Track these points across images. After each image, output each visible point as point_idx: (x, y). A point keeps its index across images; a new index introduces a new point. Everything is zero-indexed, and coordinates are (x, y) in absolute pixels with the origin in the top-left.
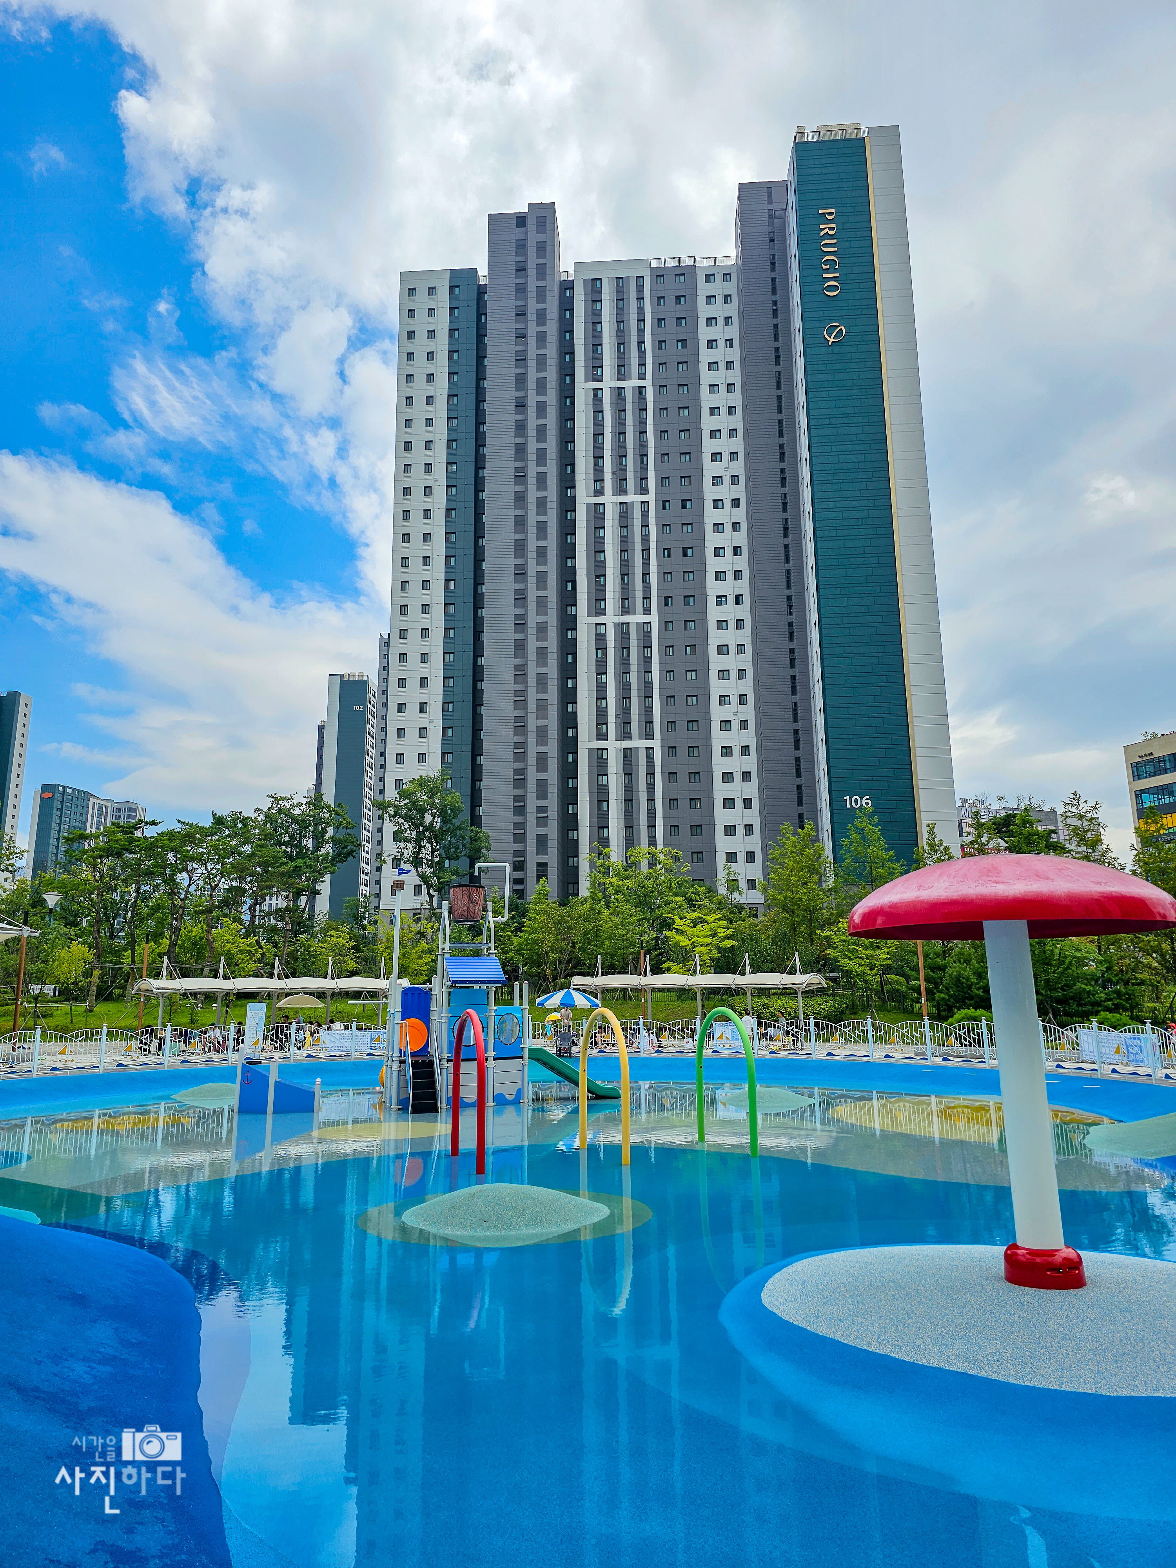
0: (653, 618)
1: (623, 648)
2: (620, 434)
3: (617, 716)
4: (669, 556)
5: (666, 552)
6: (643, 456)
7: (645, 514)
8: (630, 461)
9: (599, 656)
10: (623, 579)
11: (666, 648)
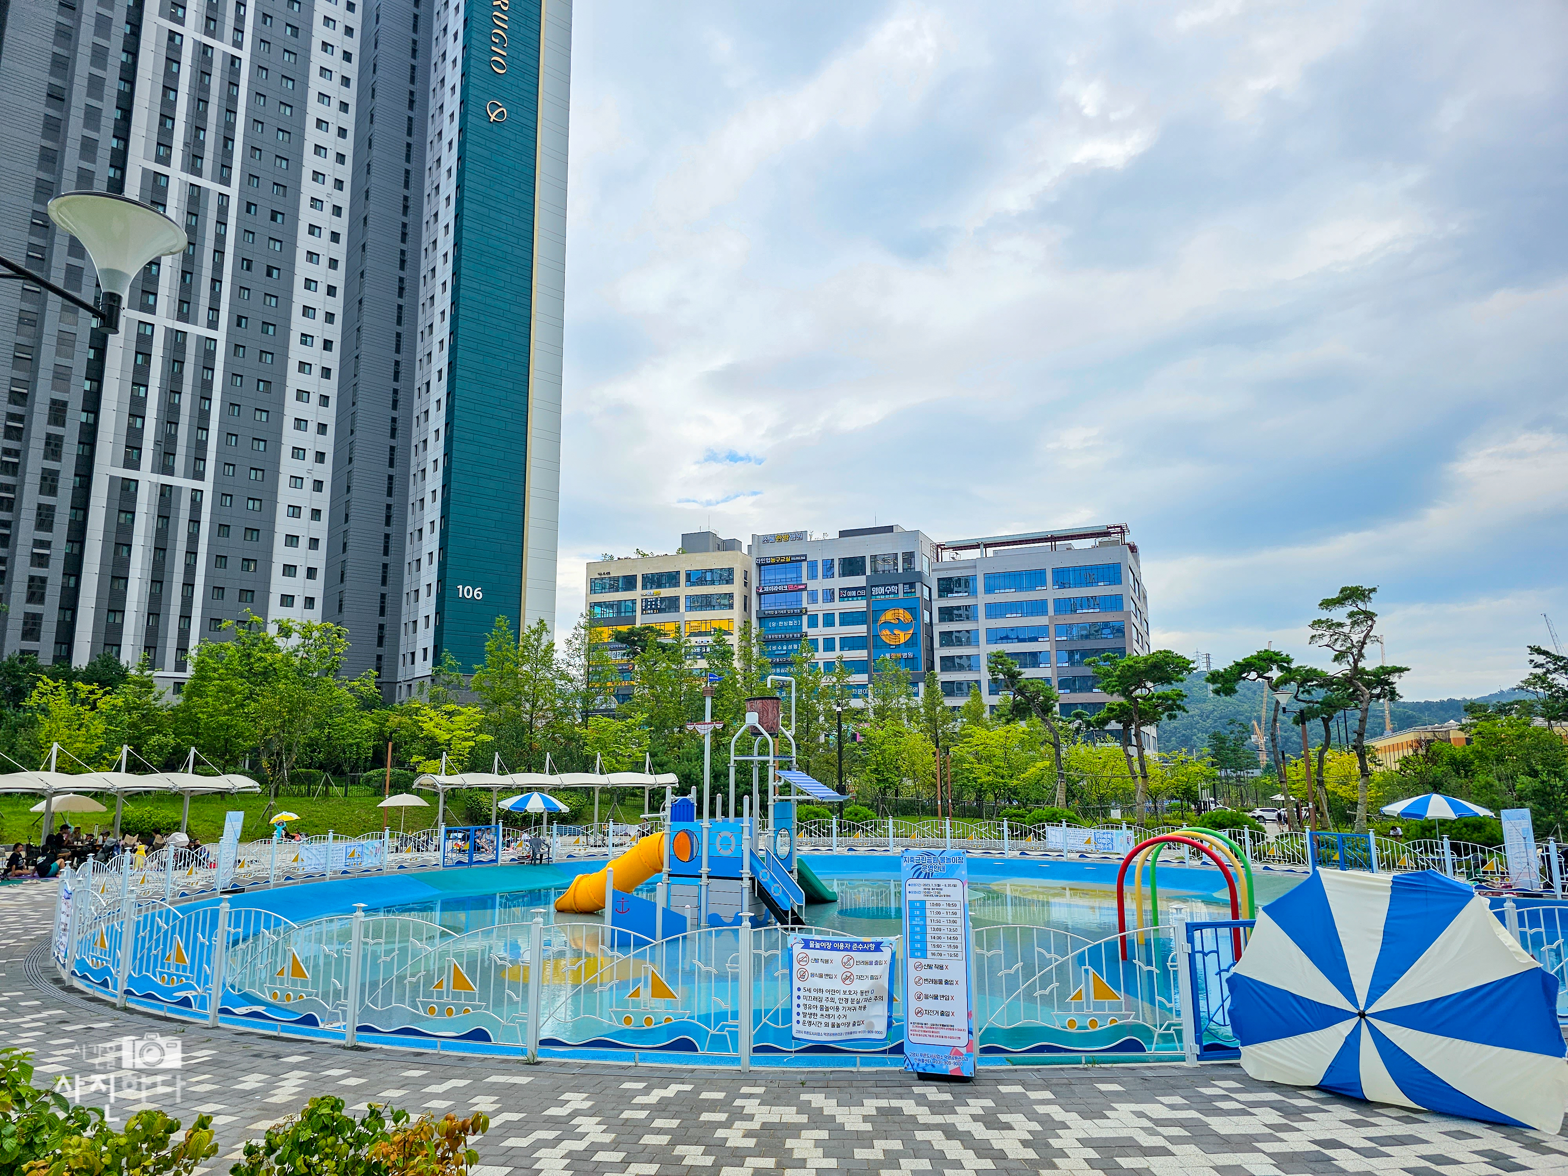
0: (221, 335)
1: (174, 361)
2: (200, 101)
3: (157, 443)
4: (248, 269)
5: (246, 264)
6: (228, 140)
7: (223, 210)
8: (210, 138)
9: (139, 362)
10: (183, 278)
11: (233, 376)
